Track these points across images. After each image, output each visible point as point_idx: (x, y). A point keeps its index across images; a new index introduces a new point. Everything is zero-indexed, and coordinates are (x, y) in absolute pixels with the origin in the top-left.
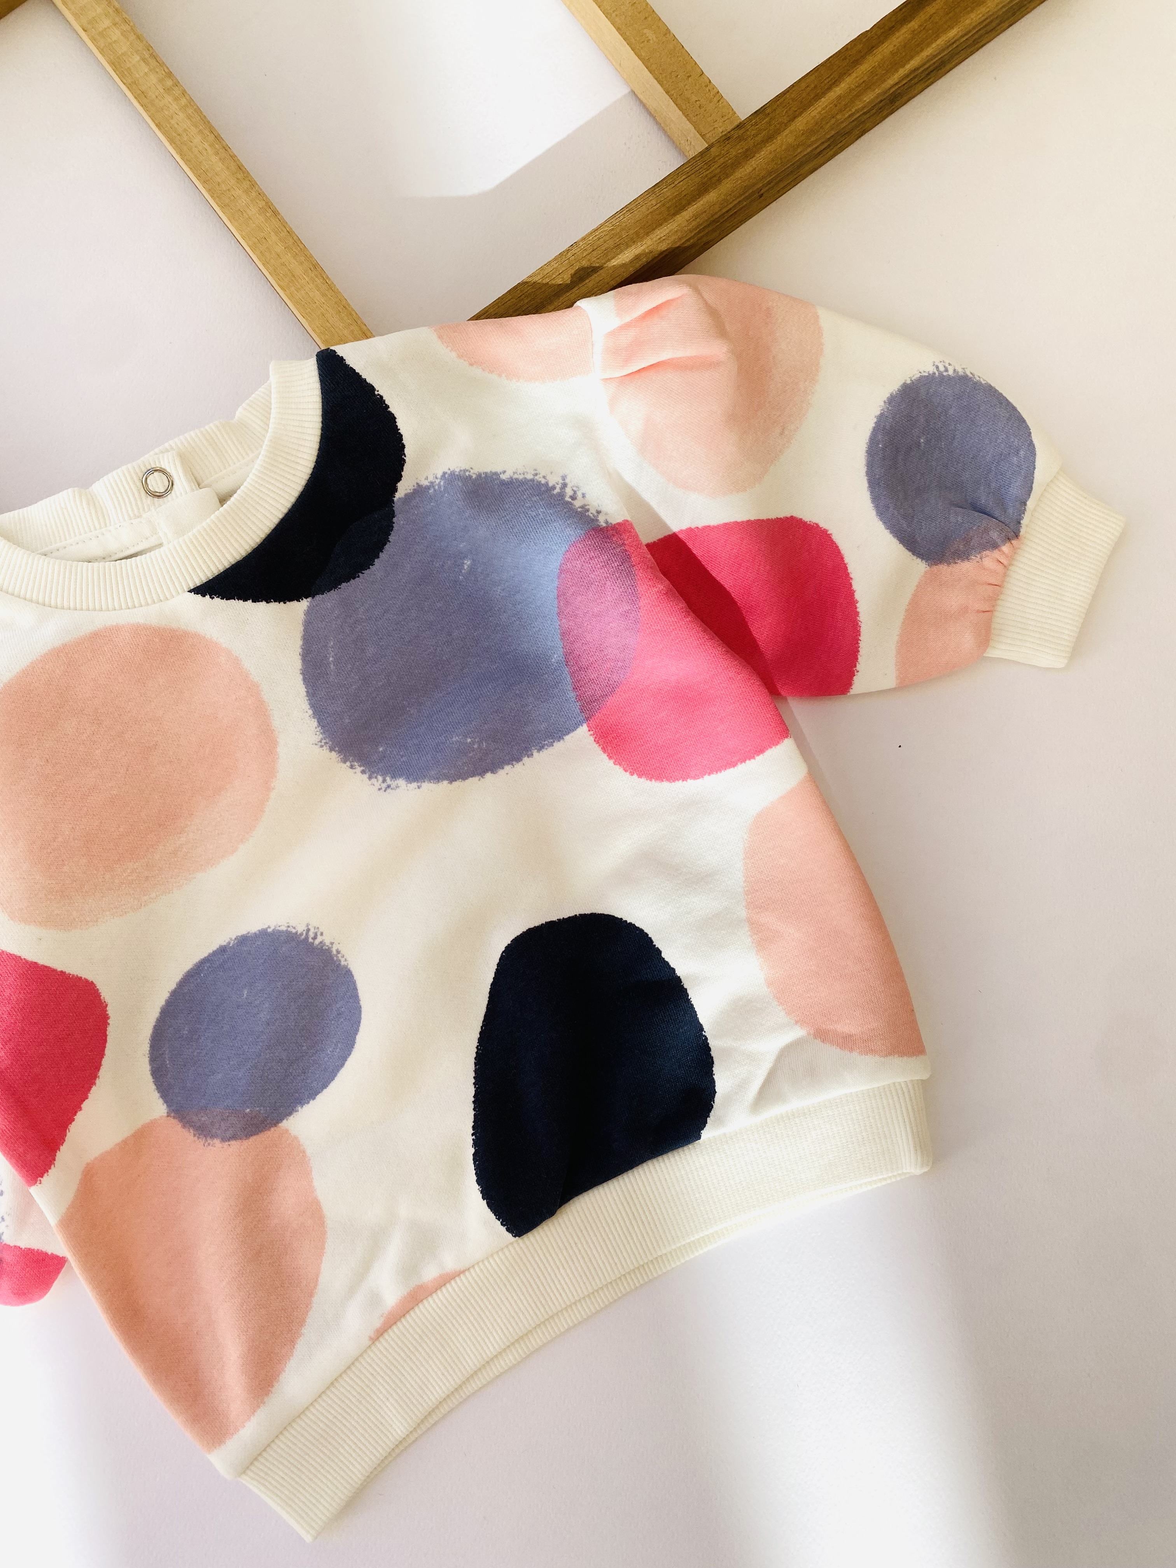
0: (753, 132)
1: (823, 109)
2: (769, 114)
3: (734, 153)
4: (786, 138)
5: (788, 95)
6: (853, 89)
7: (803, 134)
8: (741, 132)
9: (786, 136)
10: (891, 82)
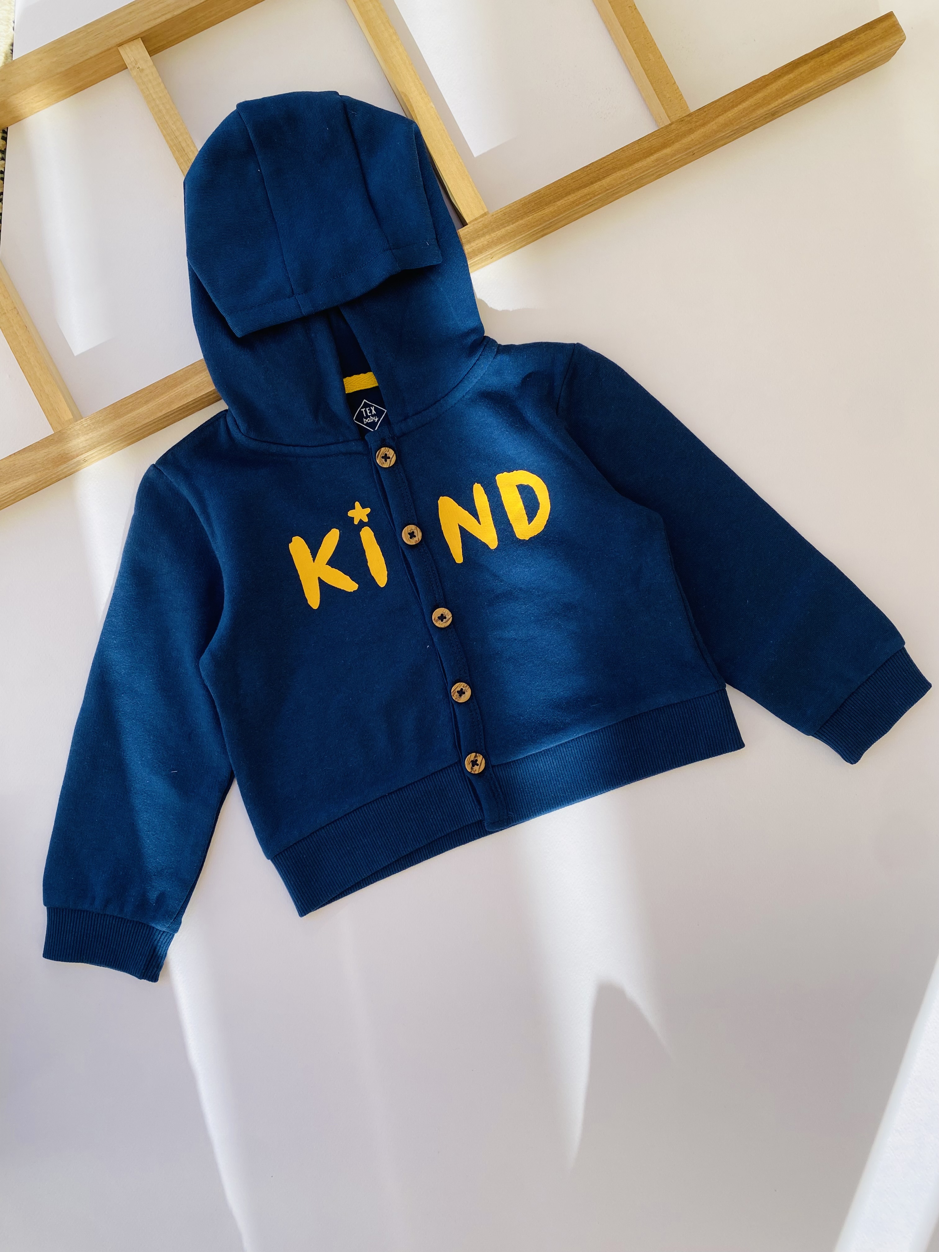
0: (696, 120)
1: (735, 114)
2: (705, 111)
3: (684, 129)
4: (712, 126)
5: (717, 103)
6: (753, 106)
7: (722, 125)
8: (689, 119)
9: (712, 125)
10: (773, 105)
